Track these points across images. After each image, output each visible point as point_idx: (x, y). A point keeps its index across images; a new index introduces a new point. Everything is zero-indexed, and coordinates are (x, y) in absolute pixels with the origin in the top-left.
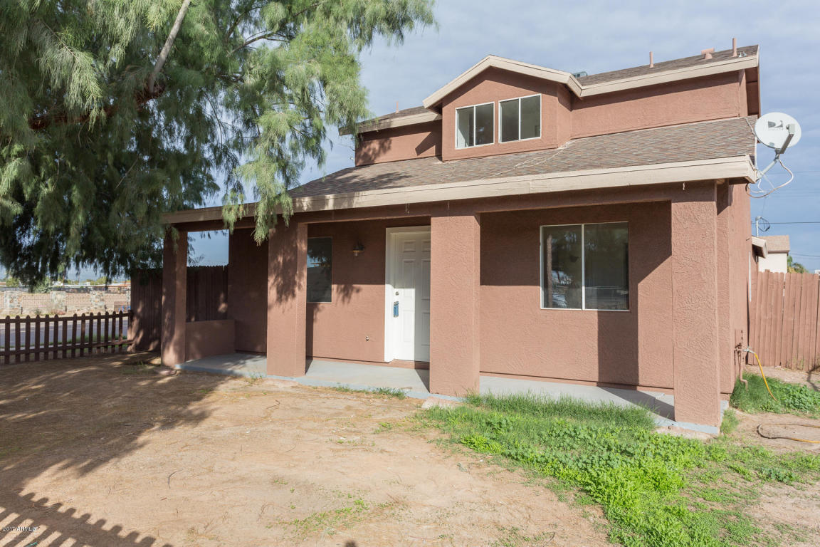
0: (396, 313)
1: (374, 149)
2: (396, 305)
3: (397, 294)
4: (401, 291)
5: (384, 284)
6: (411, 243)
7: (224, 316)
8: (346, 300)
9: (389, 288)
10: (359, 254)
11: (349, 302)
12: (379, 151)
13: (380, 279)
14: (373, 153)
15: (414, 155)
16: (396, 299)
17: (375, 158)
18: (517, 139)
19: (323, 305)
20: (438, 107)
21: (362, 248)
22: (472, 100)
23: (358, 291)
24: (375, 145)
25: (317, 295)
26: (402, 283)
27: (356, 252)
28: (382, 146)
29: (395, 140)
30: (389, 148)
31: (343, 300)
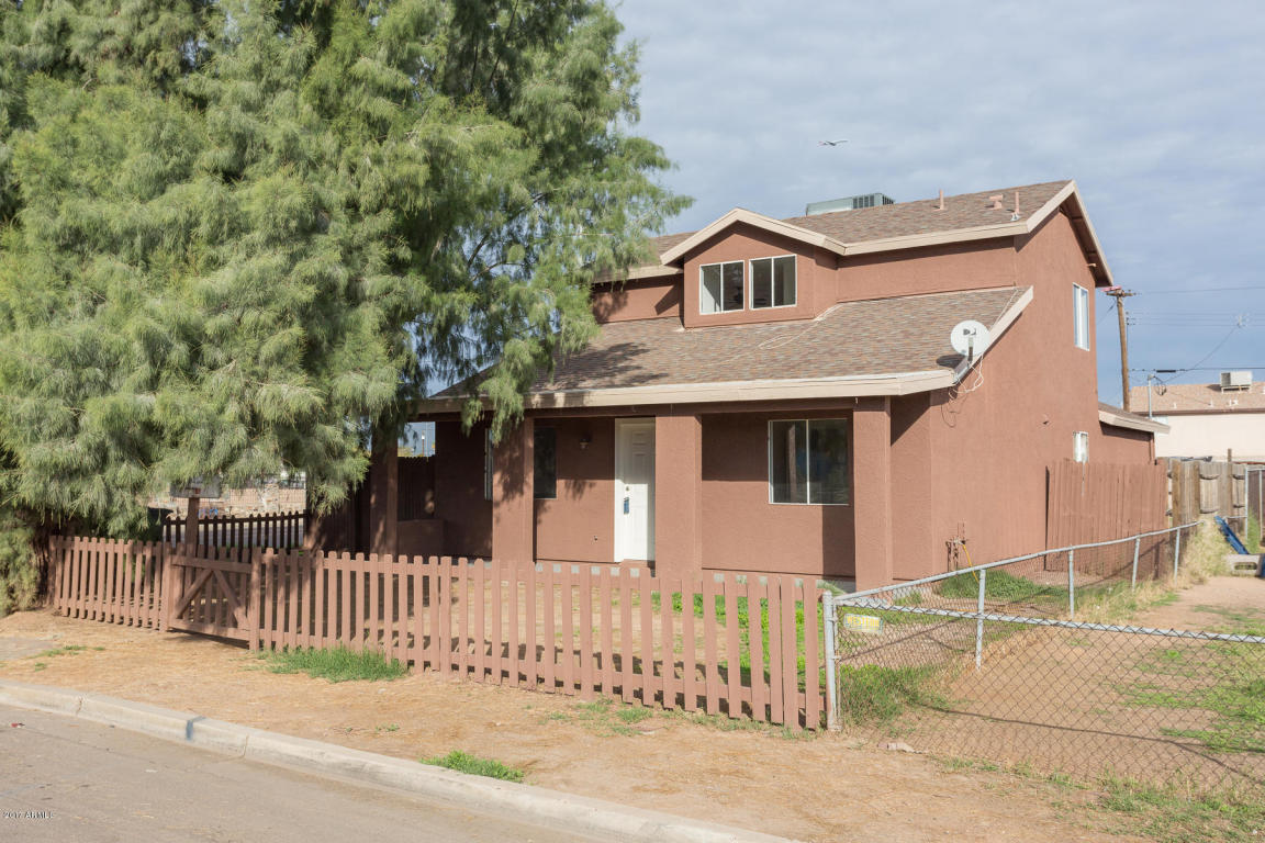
0: (626, 510)
1: (606, 305)
2: (626, 502)
3: (627, 489)
4: (632, 486)
5: (613, 479)
6: (642, 434)
7: (432, 516)
8: (578, 496)
9: (618, 483)
10: (586, 446)
11: (580, 497)
12: (613, 306)
13: (609, 474)
14: (606, 309)
15: (654, 314)
16: (626, 494)
17: (609, 315)
18: (770, 305)
19: (549, 502)
20: (679, 262)
21: (589, 440)
22: (719, 257)
23: (591, 486)
24: (608, 299)
25: (544, 491)
26: (634, 476)
27: (583, 445)
28: (616, 300)
29: (633, 294)
30: (625, 303)
31: (574, 496)
